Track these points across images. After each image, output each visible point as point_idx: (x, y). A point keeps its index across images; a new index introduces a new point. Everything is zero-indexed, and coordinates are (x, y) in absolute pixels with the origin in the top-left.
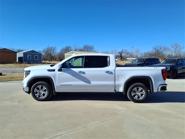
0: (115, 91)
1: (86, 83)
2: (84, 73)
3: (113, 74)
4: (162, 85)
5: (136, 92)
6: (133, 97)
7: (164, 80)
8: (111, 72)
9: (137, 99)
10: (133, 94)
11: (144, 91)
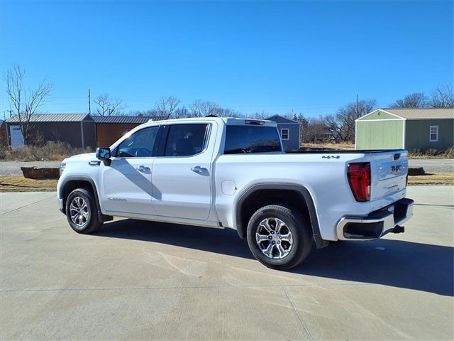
0: (220, 224)
1: (154, 199)
2: (147, 170)
3: (209, 175)
4: (348, 217)
5: (271, 234)
6: (260, 247)
7: (357, 200)
8: (204, 170)
9: (271, 256)
10: (261, 238)
11: (290, 233)
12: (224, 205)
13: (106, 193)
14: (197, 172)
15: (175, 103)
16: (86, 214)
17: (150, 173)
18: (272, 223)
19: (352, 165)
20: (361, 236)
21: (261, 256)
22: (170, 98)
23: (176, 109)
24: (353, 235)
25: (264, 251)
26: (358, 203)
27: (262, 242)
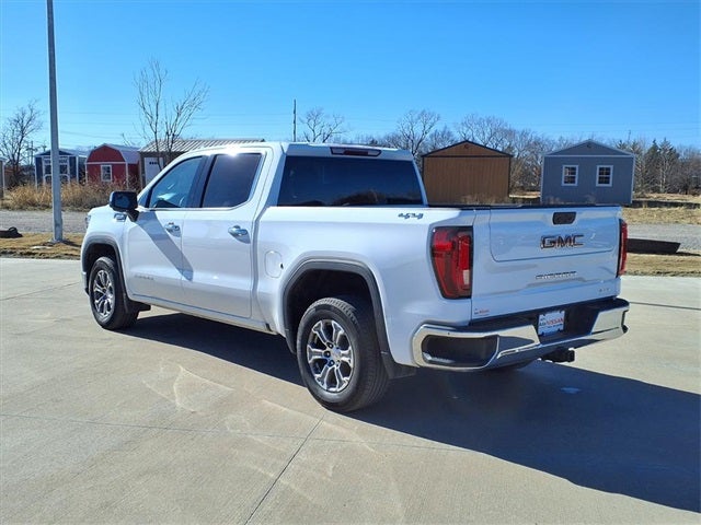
0: (268, 325)
2: (177, 230)
3: (249, 241)
4: (429, 324)
5: (328, 349)
6: (312, 369)
7: (445, 296)
8: (245, 232)
9: (325, 387)
10: (315, 354)
11: (350, 348)
12: (268, 294)
13: (131, 266)
14: (235, 235)
15: (432, 121)
16: (110, 299)
17: (179, 235)
18: (329, 329)
19: (439, 231)
20: (447, 361)
21: (312, 386)
22: (423, 113)
23: (433, 130)
24: (436, 359)
25: (317, 376)
26: (446, 302)
27: (316, 361)
